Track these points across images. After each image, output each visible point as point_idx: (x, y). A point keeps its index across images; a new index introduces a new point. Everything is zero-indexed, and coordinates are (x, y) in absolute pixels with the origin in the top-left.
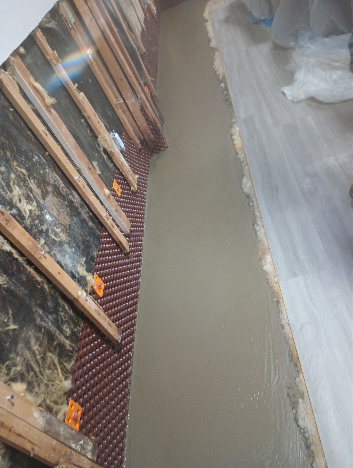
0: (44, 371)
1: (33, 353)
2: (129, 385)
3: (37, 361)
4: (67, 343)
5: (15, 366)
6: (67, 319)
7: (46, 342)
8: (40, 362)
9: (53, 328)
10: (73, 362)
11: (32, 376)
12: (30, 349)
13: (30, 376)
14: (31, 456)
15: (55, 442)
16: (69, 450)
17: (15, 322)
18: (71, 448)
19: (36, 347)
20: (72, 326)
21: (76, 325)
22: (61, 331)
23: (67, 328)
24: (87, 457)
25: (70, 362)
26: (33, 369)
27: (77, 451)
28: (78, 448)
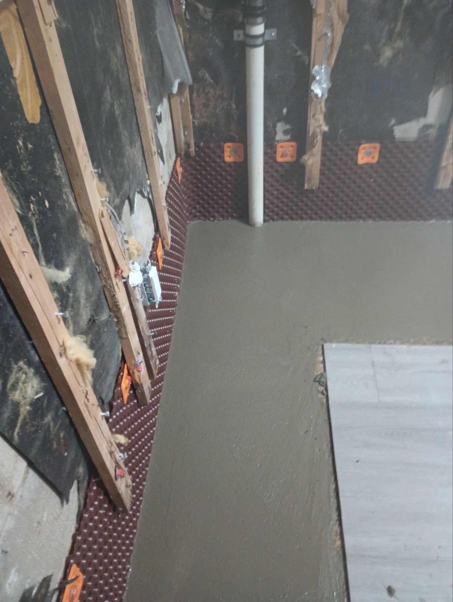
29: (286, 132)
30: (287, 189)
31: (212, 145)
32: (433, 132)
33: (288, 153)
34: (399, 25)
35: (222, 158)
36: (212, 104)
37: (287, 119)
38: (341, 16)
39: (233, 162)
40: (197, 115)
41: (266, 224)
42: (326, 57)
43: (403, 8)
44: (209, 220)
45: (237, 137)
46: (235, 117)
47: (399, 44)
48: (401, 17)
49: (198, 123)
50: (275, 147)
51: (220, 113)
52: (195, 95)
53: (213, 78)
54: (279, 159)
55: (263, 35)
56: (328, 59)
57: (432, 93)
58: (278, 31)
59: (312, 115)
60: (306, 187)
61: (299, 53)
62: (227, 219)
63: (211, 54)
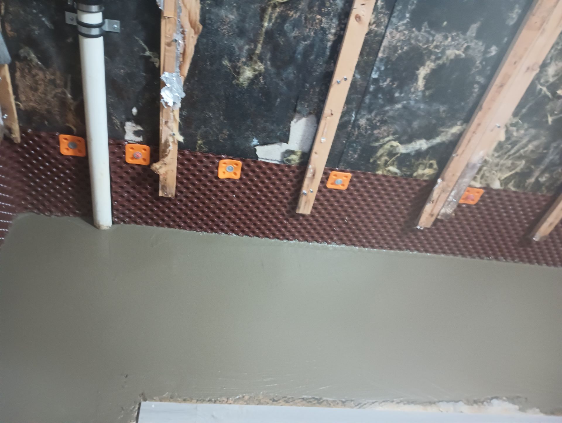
0: (510, 160)
1: (526, 145)
2: (488, 258)
3: (518, 151)
4: (532, 180)
5: (517, 130)
6: (555, 177)
7: (535, 157)
8: (517, 154)
9: (547, 161)
10: (513, 189)
11: (507, 147)
12: (530, 141)
13: (507, 146)
14: (453, 154)
15: (458, 174)
16: (450, 189)
17: (554, 121)
18: (452, 191)
19: (530, 147)
20: (547, 184)
21: (548, 189)
22: (543, 172)
23: (546, 177)
24: (442, 209)
25: (514, 187)
26: (513, 147)
27: (448, 197)
28: (451, 198)
29: (137, 133)
30: (140, 193)
31: (43, 134)
32: (295, 159)
33: (140, 156)
34: (260, 46)
35: (57, 150)
36: (41, 88)
37: (137, 120)
38: (193, 26)
39: (72, 156)
40: (23, 98)
41: (116, 226)
42: (178, 65)
43: (264, 30)
44: (44, 214)
45: (75, 129)
46: (72, 108)
47: (260, 66)
48: (261, 40)
49: (25, 106)
50: (124, 147)
51: (52, 100)
52: (18, 74)
53: (39, 59)
54: (129, 160)
55: (99, 26)
56: (180, 67)
57: (295, 120)
58: (121, 23)
59: (164, 122)
60: (161, 194)
61: (148, 53)
62: (68, 215)
63: (36, 32)
